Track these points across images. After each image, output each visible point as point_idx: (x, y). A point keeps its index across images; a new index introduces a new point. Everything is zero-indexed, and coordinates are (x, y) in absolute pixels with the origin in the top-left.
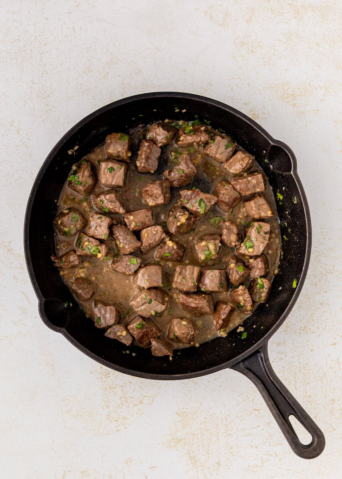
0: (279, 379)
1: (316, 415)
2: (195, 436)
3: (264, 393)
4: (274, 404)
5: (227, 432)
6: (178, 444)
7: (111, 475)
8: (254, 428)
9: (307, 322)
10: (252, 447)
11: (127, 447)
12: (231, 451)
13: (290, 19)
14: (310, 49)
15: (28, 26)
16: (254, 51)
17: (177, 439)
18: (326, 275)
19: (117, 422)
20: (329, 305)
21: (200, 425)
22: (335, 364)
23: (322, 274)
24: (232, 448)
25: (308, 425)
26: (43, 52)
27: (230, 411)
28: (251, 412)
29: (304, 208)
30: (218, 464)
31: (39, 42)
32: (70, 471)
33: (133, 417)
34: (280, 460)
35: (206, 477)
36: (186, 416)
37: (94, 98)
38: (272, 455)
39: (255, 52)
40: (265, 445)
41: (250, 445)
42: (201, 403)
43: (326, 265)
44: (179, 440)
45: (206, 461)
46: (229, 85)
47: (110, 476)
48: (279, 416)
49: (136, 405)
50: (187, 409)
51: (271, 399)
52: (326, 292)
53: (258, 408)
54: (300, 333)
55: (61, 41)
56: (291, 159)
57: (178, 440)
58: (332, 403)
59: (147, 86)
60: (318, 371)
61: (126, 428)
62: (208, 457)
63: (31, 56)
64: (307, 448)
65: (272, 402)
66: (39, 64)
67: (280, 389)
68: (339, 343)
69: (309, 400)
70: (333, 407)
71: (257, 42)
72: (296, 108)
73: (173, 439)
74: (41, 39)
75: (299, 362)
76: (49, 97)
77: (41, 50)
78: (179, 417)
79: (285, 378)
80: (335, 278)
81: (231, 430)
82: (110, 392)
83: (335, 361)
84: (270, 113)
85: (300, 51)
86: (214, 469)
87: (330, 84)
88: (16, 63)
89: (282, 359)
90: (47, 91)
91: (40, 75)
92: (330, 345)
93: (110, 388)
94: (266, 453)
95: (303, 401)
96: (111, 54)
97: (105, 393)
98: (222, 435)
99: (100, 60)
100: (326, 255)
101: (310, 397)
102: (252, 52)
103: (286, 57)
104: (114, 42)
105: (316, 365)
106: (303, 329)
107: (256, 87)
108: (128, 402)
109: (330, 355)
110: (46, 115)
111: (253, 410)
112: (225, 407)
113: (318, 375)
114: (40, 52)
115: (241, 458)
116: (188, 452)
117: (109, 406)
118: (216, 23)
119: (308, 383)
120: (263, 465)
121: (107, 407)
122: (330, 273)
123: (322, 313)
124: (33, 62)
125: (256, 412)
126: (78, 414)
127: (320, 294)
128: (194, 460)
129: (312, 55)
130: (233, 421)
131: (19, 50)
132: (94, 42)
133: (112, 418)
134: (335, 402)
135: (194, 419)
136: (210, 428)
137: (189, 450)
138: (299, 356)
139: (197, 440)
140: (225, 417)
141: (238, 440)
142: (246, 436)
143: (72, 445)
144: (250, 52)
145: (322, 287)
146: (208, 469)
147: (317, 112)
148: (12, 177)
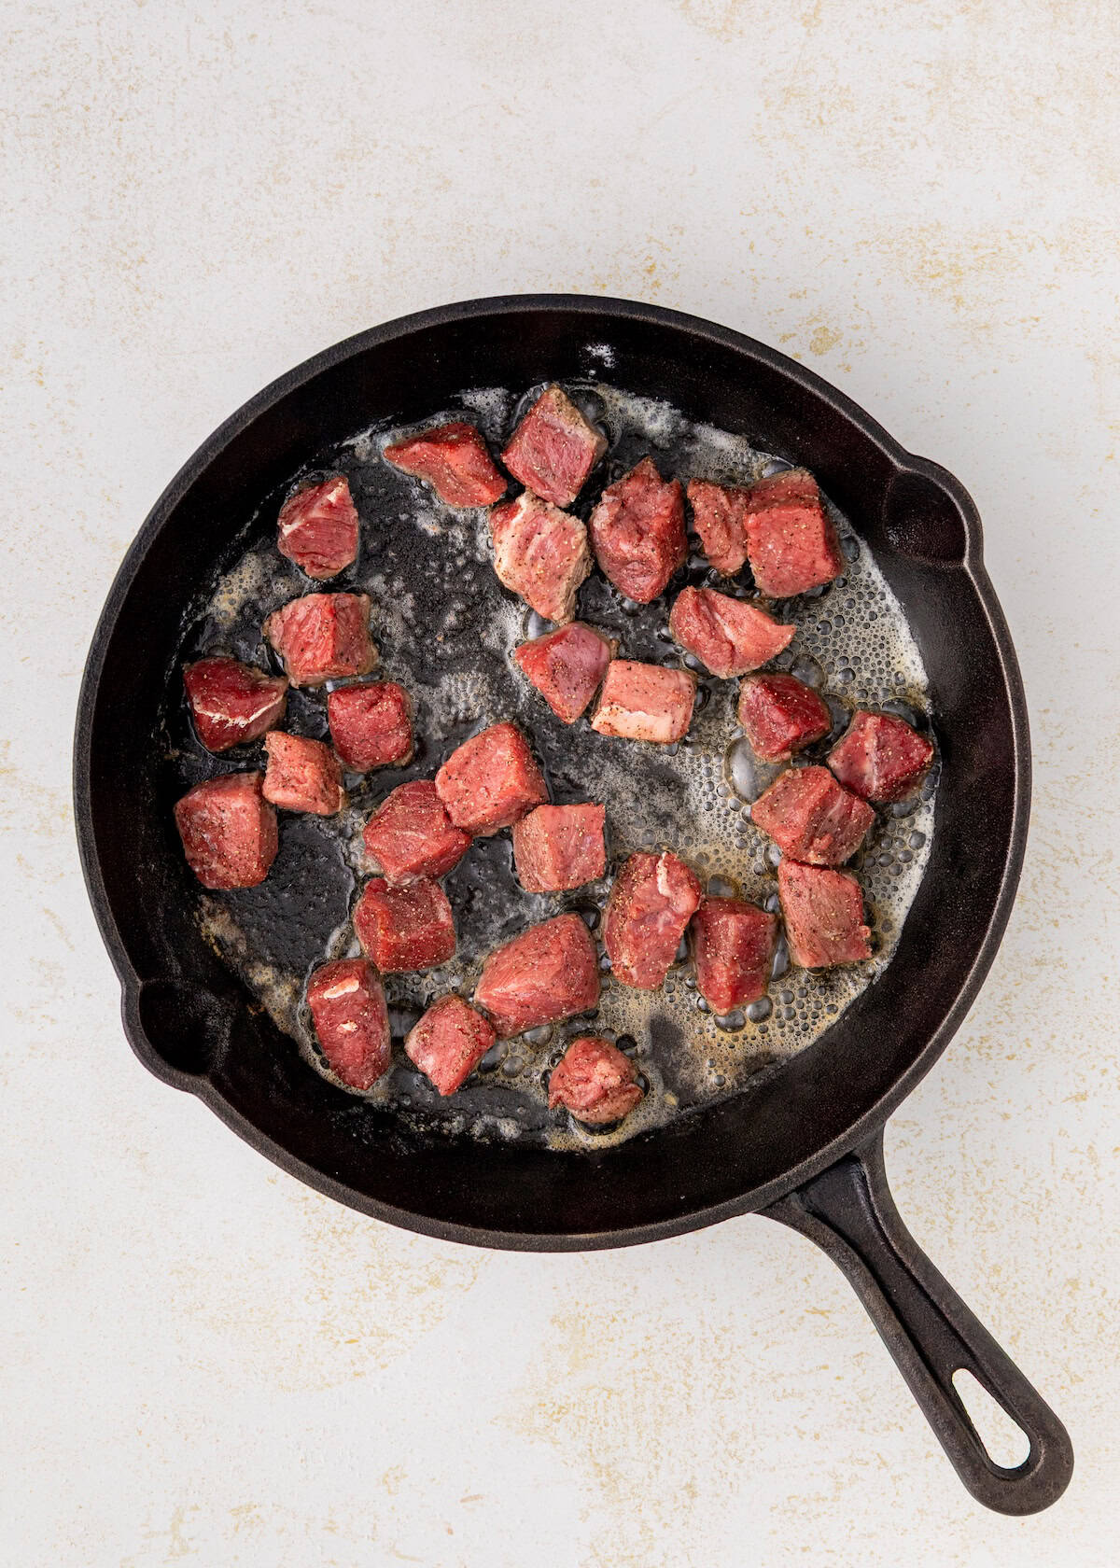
0: (919, 1250)
2: (614, 1398)
3: (869, 1295)
4: (903, 1333)
5: (720, 1386)
6: (558, 1420)
7: (331, 1522)
8: (811, 1371)
9: (989, 1024)
10: (801, 1434)
11: (388, 1430)
12: (732, 1447)
13: (948, 17)
14: (1013, 114)
15: (77, 26)
16: (825, 120)
17: (554, 1404)
18: (1055, 868)
19: (354, 1345)
20: (1064, 966)
21: (630, 1359)
22: (1081, 1162)
23: (1043, 862)
24: (734, 1437)
25: (1017, 1402)
26: (126, 115)
27: (730, 1314)
28: (803, 1318)
29: (1007, 683)
30: (690, 1489)
31: (113, 80)
32: (196, 1508)
33: (410, 1331)
34: (894, 1478)
35: (650, 1534)
36: (584, 1330)
37: (291, 269)
38: (867, 1463)
39: (831, 123)
40: (847, 1430)
41: (796, 1427)
42: (635, 1288)
43: (1057, 832)
44: (561, 1407)
45: (647, 1480)
46: (743, 233)
47: (330, 1525)
48: (919, 1370)
49: (419, 1290)
50: (587, 1306)
51: (893, 1317)
52: (1056, 923)
53: (823, 1306)
54: (968, 1058)
55: (185, 80)
56: (963, 518)
57: (556, 1410)
58: (1070, 1293)
59: (469, 231)
60: (1026, 1184)
61: (383, 1367)
62: (657, 1468)
63: (86, 128)
64: (1014, 1480)
65: (898, 1324)
66: (113, 154)
67: (923, 1284)
68: (1095, 1095)
69: (994, 1280)
70: (1072, 1305)
71: (837, 90)
72: (962, 311)
73: (540, 1405)
74: (120, 71)
75: (964, 1155)
76: (143, 264)
77: (117, 107)
78: (562, 1331)
79: (916, 1206)
80: (1085, 877)
81: (732, 1378)
82: (332, 1247)
83: (1082, 1153)
84: (875, 328)
85: (979, 121)
86: (676, 1505)
87: (1079, 232)
88: (36, 149)
89: (906, 1145)
90: (136, 244)
91: (113, 191)
92: (1067, 1099)
93: (333, 1232)
94: (850, 1457)
95: (974, 1286)
96: (352, 122)
97: (316, 1250)
98: (704, 1393)
99: (316, 142)
100: (1056, 799)
101: (996, 1270)
102: (822, 123)
103: (934, 142)
104: (361, 84)
105: (1017, 1167)
106: (979, 1044)
107: (831, 241)
108: (392, 1281)
109: (1066, 1133)
110: (134, 323)
111: (807, 1311)
112: (713, 1300)
113: (1025, 1200)
114: (114, 112)
115: (764, 1469)
116: (590, 1450)
117: (330, 1293)
118: (701, 26)
119: (991, 1224)
120: (837, 1494)
121: (321, 1296)
122: (1068, 860)
123: (1042, 992)
124: (90, 145)
125: (819, 1319)
126: (225, 1318)
127: (1035, 930)
128: (609, 1475)
129: (1018, 136)
130: (739, 1347)
131: (47, 106)
132: (294, 84)
133: (340, 1331)
134: (1079, 1289)
135: (612, 1340)
136: (664, 1368)
137: (593, 1443)
138: (962, 1135)
139: (621, 1410)
140: (714, 1333)
141: (757, 1411)
142: (784, 1397)
143: (204, 1422)
144: (814, 122)
145: (1042, 905)
146: (657, 1507)
147: (1034, 326)
148: (17, 529)
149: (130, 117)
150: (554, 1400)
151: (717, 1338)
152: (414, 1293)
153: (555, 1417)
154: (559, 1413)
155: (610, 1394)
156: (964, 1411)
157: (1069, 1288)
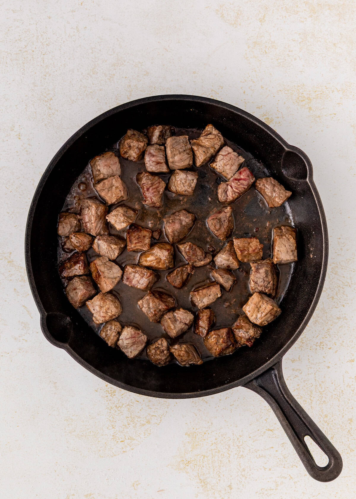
1: (332, 436)
4: (289, 424)
5: (239, 454)
6: (188, 466)
8: (268, 449)
9: (323, 338)
10: (265, 469)
11: (134, 469)
12: (243, 473)
13: (305, 18)
14: (327, 49)
15: (30, 25)
16: (267, 52)
18: (343, 288)
19: (123, 442)
20: (346, 319)
21: (210, 446)
22: (352, 381)
23: (339, 286)
24: (244, 470)
25: (325, 446)
27: (242, 431)
28: (265, 432)
29: (321, 218)
30: (230, 487)
31: (41, 42)
32: (74, 495)
33: (141, 438)
34: (294, 482)
36: (196, 437)
37: (99, 101)
38: (286, 478)
39: (269, 53)
40: (279, 467)
41: (263, 467)
42: (212, 423)
43: (344, 277)
44: (189, 461)
45: (216, 484)
46: (241, 88)
48: (294, 436)
49: (143, 425)
50: (197, 429)
51: (285, 419)
52: (344, 306)
53: (272, 428)
54: (316, 349)
55: (64, 42)
56: (307, 165)
57: (187, 462)
58: (350, 423)
59: (155, 88)
60: (335, 389)
61: (132, 449)
62: (219, 480)
63: (33, 57)
64: (324, 471)
65: (287, 421)
66: (41, 65)
67: (295, 409)
69: (325, 419)
70: (350, 427)
71: (271, 42)
72: (311, 112)
73: (182, 461)
74: (43, 39)
75: (315, 380)
76: (51, 100)
77: (43, 51)
78: (189, 437)
79: (300, 396)
80: (353, 291)
81: (243, 451)
82: (116, 412)
83: (353, 379)
84: (284, 117)
85: (316, 51)
86: (225, 492)
87: (348, 86)
88: (17, 64)
89: (297, 377)
90: (49, 94)
91: (42, 77)
92: (348, 362)
93: (116, 407)
94: (281, 476)
95: (319, 421)
96: (117, 54)
97: (110, 413)
98: (234, 456)
99: (106, 61)
100: (343, 266)
101: (326, 416)
102: (266, 52)
103: (302, 58)
104: (120, 42)
105: (332, 383)
106: (320, 344)
107: (269, 90)
108: (135, 422)
109: (348, 372)
110: (49, 119)
111: (266, 430)
112: (236, 427)
113: (335, 394)
114: (42, 52)
115: (253, 480)
116: (198, 475)
117: (115, 426)
118: (227, 22)
119: (324, 401)
120: (276, 488)
121: (112, 427)
122: (347, 286)
123: (340, 328)
124: (34, 63)
125: (270, 432)
126: (82, 434)
127: (337, 308)
128: (204, 483)
129: (328, 56)
130: (245, 442)
131: (20, 50)
132: (98, 43)
133: (118, 438)
134: (352, 422)
135: (205, 440)
136: (221, 449)
137: (199, 473)
138: (315, 373)
139: (208, 462)
140: (237, 437)
141: (251, 462)
142: (259, 457)
143: (76, 468)
144: (263, 52)
145: (340, 300)
146: (219, 493)
147: (334, 116)
148: (12, 185)
149: (47, 54)
150: (186, 459)
151: (238, 439)
152: (142, 426)
153: (187, 464)
154: (188, 463)
155: (204, 457)
156: (308, 449)
157: (349, 422)
